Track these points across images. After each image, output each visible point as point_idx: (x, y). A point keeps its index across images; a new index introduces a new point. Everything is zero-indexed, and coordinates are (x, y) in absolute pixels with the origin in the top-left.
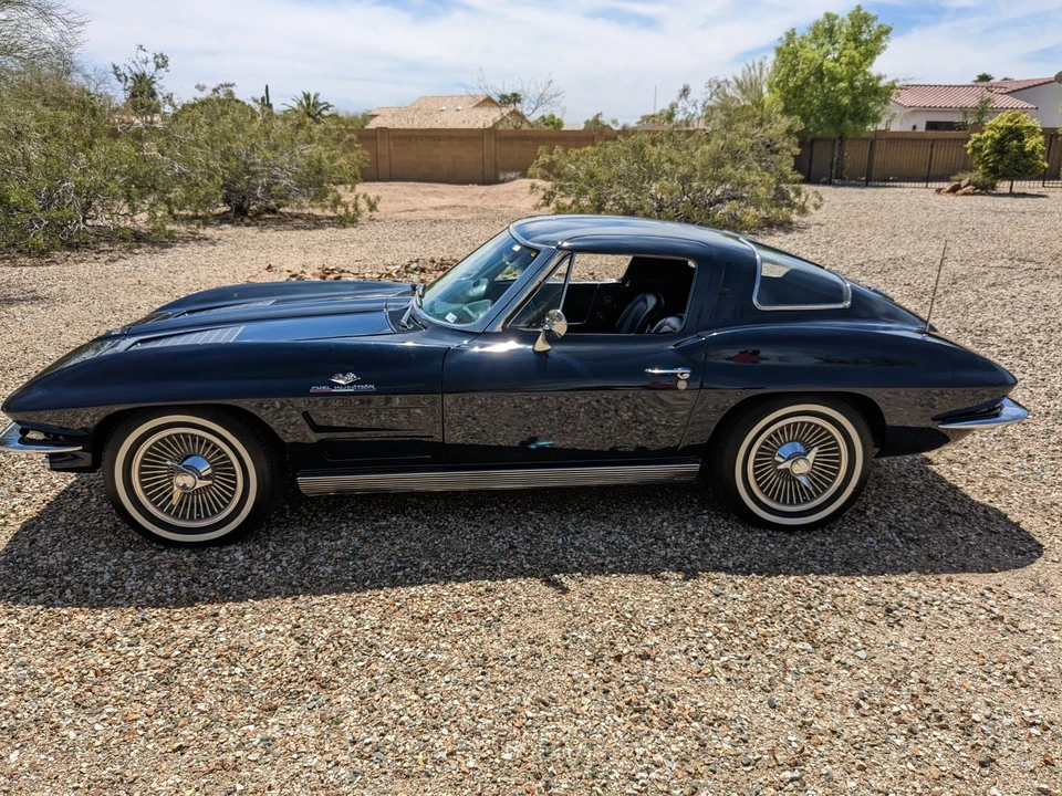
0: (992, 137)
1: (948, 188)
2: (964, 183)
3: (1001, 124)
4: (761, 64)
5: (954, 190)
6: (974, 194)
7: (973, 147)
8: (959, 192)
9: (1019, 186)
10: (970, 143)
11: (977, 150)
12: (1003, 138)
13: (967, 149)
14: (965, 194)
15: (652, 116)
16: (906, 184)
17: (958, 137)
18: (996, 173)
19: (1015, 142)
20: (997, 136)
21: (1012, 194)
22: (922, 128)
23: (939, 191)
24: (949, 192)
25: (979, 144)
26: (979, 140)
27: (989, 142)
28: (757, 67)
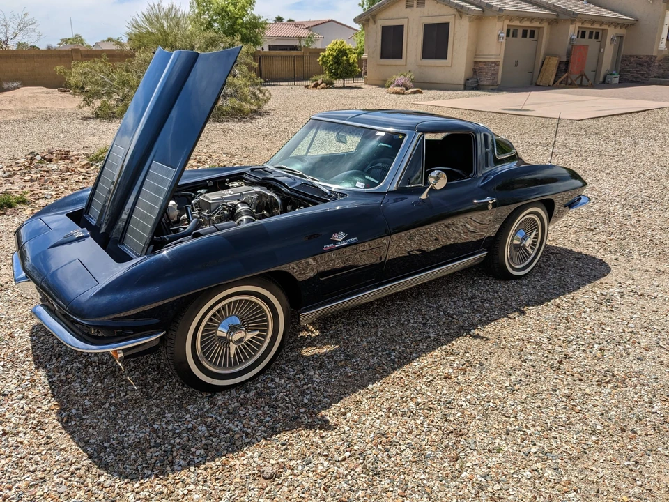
0: (332, 55)
1: (312, 85)
2: (320, 81)
3: (335, 47)
4: (159, 5)
5: (316, 86)
6: (327, 88)
7: (322, 60)
8: (319, 87)
9: (349, 82)
10: (320, 58)
11: (324, 62)
12: (338, 55)
13: (319, 62)
14: (323, 88)
15: (69, 39)
16: (283, 83)
17: (298, 54)
18: (336, 76)
19: (345, 58)
20: (335, 54)
21: (344, 87)
22: (266, 49)
23: (307, 87)
24: (313, 87)
25: (325, 59)
26: (325, 56)
27: (331, 58)
28: (157, 7)
